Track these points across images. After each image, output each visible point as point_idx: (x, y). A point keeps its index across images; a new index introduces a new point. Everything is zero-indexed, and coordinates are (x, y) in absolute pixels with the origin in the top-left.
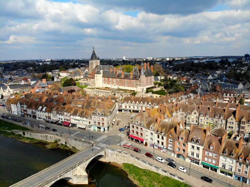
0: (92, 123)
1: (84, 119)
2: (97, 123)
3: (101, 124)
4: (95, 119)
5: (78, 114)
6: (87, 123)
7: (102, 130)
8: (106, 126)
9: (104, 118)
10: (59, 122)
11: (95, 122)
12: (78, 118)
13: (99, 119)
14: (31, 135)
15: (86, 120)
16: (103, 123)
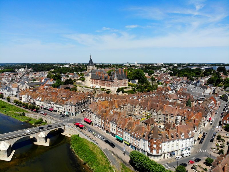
0: (66, 110)
1: (61, 107)
2: (68, 110)
3: (71, 110)
4: (67, 107)
5: (58, 103)
6: (63, 110)
7: (71, 114)
8: (73, 112)
9: (72, 106)
10: (48, 108)
11: (67, 109)
12: (58, 106)
13: (69, 107)
14: (27, 115)
15: (62, 107)
16: (72, 110)
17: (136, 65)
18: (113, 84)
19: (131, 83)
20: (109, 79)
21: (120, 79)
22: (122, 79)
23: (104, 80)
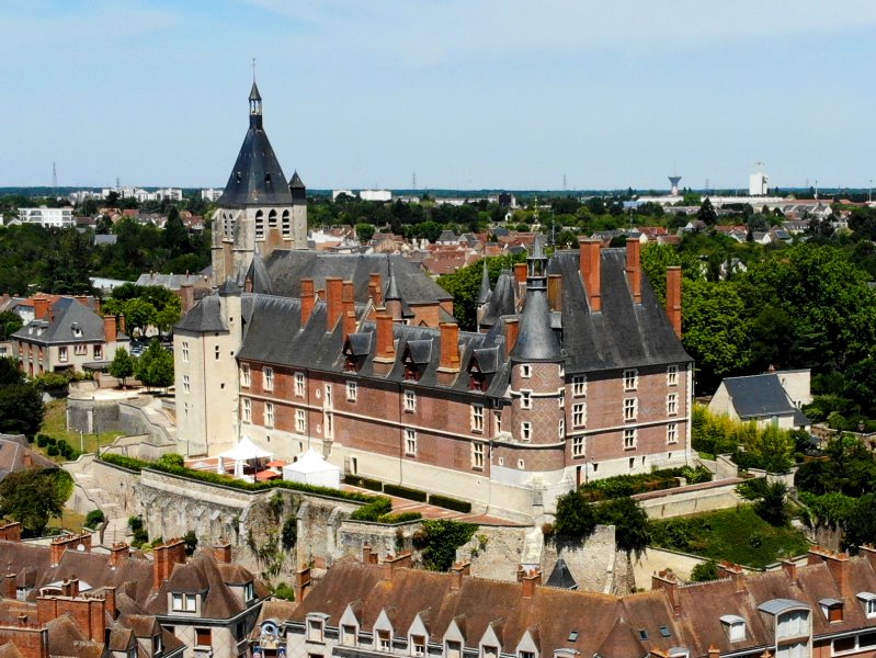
17: (757, 203)
18: (502, 435)
19: (733, 414)
20: (450, 370)
21: (593, 377)
22: (616, 374)
23: (400, 389)
